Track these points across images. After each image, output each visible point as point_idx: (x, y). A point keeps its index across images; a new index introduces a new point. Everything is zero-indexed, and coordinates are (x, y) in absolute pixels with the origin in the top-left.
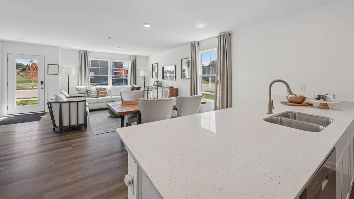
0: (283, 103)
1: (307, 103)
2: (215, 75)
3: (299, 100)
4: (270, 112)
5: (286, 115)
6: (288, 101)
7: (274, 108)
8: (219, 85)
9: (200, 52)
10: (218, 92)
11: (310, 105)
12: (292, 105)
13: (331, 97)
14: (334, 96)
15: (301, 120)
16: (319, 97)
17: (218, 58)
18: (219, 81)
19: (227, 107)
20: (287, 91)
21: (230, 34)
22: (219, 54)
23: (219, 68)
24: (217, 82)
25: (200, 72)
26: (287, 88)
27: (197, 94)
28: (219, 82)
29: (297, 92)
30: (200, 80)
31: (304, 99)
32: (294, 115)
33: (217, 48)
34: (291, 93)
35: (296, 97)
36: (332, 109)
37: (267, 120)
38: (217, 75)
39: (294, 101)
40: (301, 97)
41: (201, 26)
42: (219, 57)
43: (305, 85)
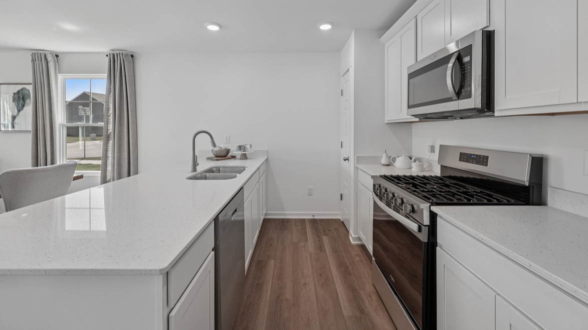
0: (209, 159)
1: (231, 156)
2: (103, 123)
3: (224, 154)
4: (194, 169)
5: (210, 171)
6: (213, 156)
7: (198, 164)
8: (111, 142)
9: (60, 77)
10: (110, 154)
11: (234, 157)
12: (217, 160)
13: (248, 146)
14: (251, 145)
15: (225, 172)
16: (240, 148)
17: (110, 94)
18: (112, 134)
19: (129, 175)
20: (211, 144)
21: (132, 56)
22: (111, 86)
23: (111, 111)
24: (108, 137)
25: (60, 117)
26: (210, 140)
27: (53, 163)
28: (112, 136)
29: (222, 145)
30: (60, 135)
31: (228, 151)
32: (218, 170)
33: (106, 74)
34: (214, 145)
35: (221, 151)
36: (250, 159)
37: (191, 178)
38: (107, 123)
39: (220, 155)
40: (226, 149)
41: (69, 27)
42: (110, 92)
43: (230, 136)
